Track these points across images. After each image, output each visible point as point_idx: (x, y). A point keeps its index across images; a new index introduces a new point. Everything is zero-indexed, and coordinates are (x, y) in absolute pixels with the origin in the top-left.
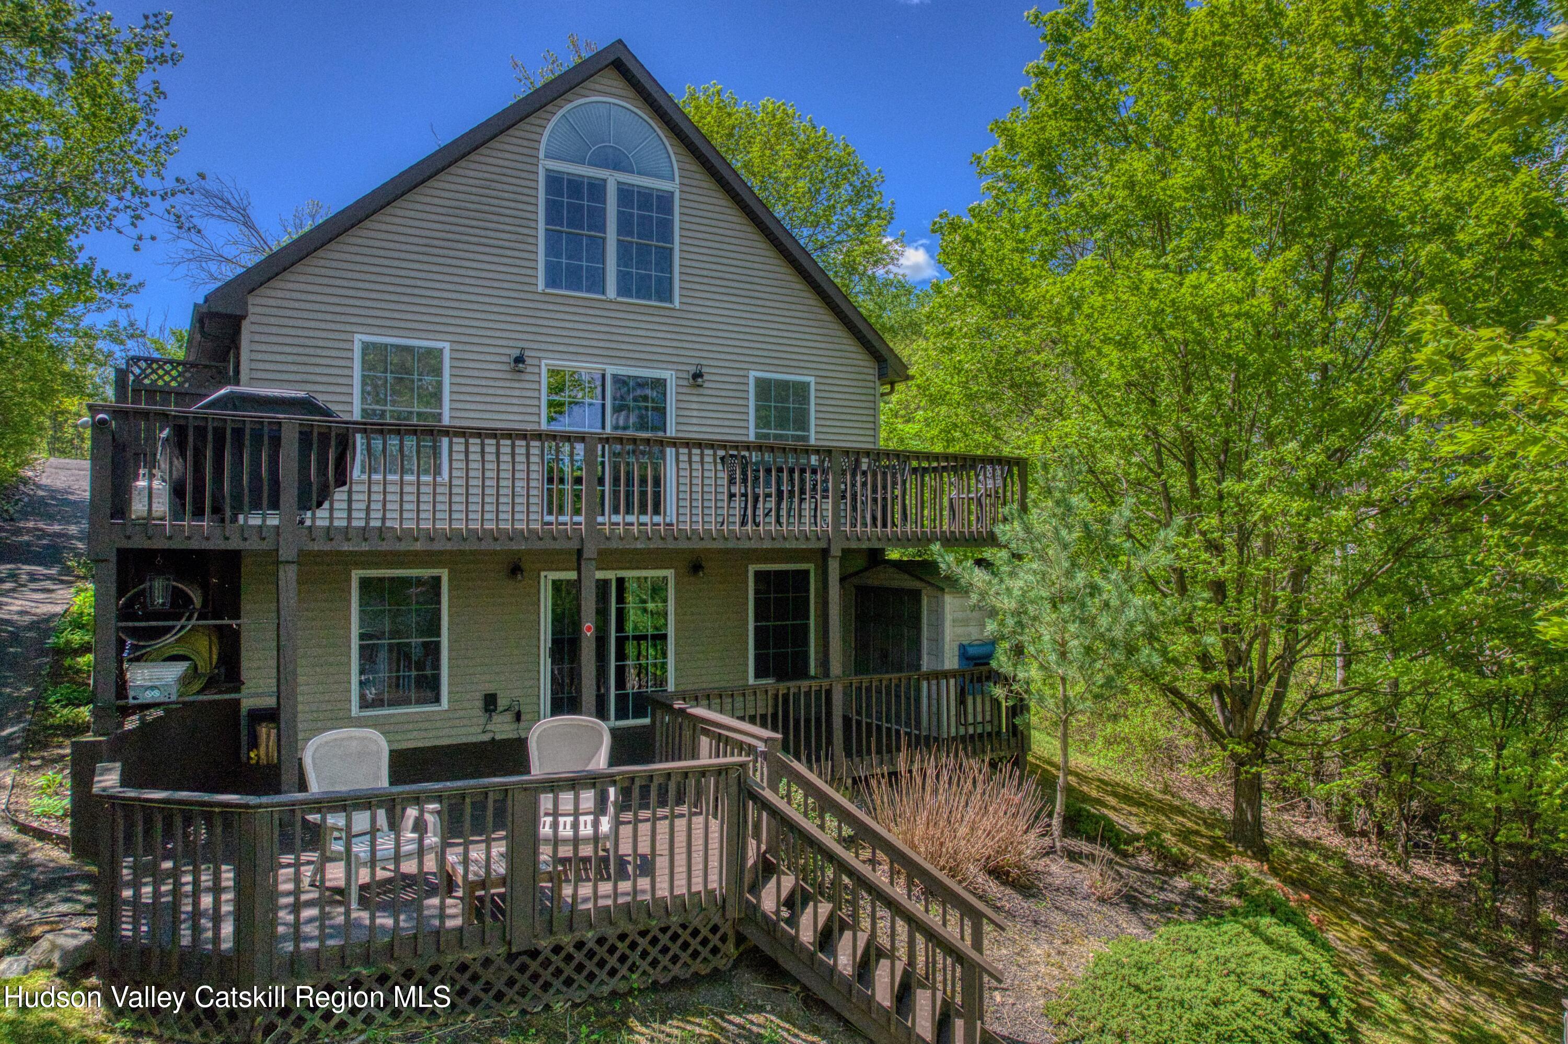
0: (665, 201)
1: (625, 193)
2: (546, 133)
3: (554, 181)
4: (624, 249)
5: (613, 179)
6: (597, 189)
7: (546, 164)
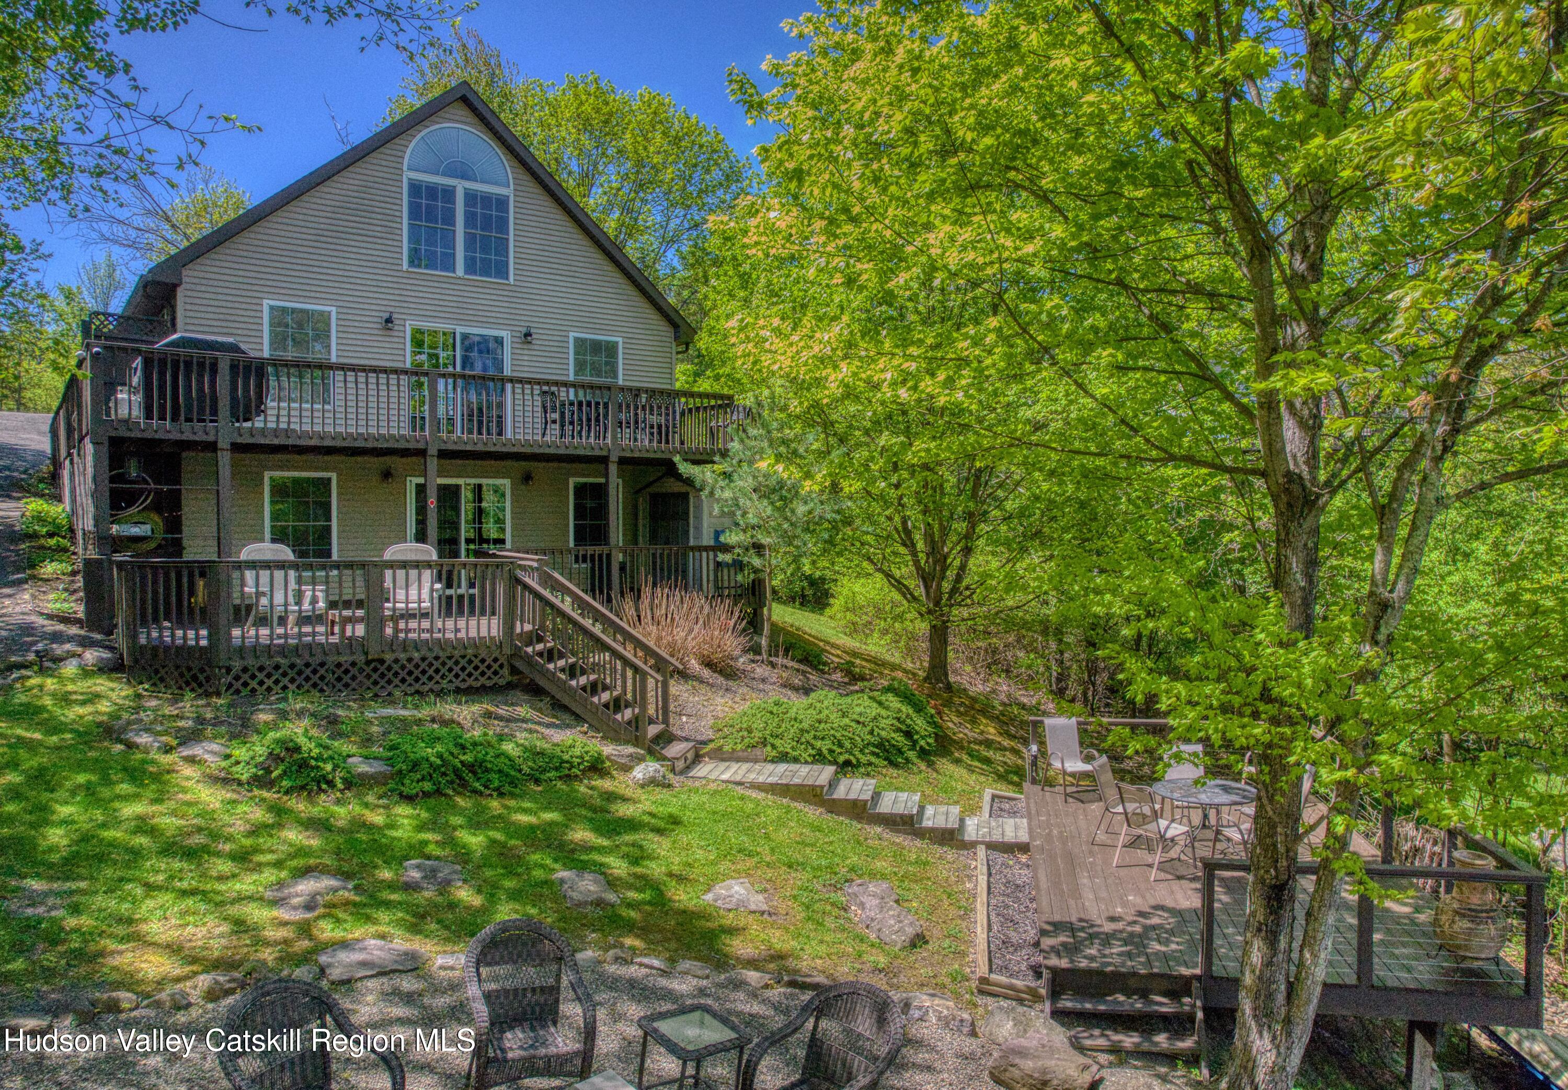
0: (502, 203)
1: (471, 197)
2: (409, 151)
3: (415, 188)
4: (470, 241)
5: (461, 187)
6: (449, 194)
7: (409, 175)
